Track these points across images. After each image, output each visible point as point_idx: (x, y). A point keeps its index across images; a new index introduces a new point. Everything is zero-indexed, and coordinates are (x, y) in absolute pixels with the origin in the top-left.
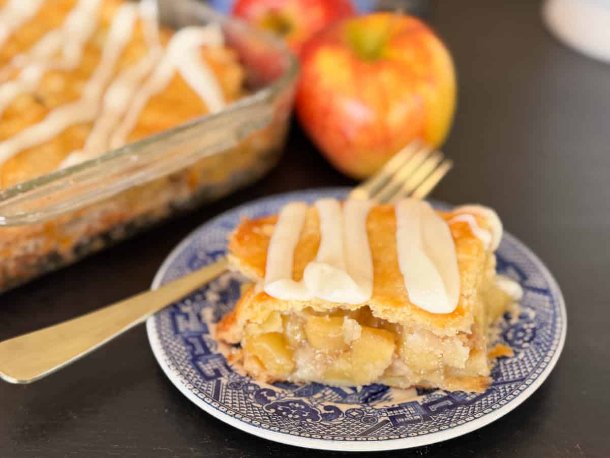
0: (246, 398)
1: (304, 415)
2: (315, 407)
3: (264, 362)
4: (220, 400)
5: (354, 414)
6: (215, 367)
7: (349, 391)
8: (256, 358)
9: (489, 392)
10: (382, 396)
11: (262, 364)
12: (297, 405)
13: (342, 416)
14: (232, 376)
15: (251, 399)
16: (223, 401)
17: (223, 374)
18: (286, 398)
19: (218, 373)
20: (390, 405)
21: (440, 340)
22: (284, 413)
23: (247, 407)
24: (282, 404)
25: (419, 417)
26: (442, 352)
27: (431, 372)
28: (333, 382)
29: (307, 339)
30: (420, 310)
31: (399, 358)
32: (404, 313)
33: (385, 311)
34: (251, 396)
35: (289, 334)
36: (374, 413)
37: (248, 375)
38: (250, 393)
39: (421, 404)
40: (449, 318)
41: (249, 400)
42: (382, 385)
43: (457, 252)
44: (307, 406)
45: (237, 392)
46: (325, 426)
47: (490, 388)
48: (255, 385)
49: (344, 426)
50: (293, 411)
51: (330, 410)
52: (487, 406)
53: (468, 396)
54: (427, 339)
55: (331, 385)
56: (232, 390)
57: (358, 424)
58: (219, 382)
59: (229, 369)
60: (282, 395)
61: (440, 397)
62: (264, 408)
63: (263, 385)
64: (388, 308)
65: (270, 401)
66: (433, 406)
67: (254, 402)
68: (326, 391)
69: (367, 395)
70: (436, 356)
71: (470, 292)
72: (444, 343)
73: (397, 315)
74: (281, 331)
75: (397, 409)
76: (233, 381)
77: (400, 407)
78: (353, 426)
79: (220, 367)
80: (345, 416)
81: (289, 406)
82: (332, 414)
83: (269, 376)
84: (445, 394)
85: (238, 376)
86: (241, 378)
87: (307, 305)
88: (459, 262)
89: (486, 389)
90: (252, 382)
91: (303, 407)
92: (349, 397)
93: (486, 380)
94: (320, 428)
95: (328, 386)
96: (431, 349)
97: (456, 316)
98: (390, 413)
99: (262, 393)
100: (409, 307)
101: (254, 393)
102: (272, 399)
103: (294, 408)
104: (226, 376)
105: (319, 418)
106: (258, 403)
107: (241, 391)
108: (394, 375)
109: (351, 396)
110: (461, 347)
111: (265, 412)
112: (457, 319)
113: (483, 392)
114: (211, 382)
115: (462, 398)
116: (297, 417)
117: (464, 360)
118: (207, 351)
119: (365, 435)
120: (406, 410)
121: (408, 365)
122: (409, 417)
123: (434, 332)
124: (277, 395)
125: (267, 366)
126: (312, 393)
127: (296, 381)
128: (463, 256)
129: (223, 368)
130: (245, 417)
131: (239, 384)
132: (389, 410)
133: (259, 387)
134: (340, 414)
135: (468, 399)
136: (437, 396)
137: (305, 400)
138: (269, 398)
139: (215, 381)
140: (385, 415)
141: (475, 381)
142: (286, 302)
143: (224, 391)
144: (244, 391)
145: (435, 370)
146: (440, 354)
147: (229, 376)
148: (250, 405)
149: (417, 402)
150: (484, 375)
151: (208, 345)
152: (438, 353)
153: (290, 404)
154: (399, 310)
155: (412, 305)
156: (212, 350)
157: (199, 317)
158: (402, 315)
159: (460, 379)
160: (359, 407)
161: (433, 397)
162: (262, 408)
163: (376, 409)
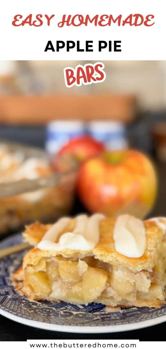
0: (19, 305)
1: (50, 314)
2: (58, 311)
3: (34, 288)
4: (3, 304)
5: (81, 315)
6: (7, 291)
7: (81, 307)
8: (30, 286)
9: (163, 308)
10: (100, 310)
11: (32, 289)
12: (48, 310)
13: (73, 316)
14: (15, 295)
15: (22, 306)
16: (4, 305)
17: (10, 294)
18: (43, 307)
19: (7, 293)
20: (103, 313)
21: (134, 274)
22: (39, 313)
23: (18, 308)
24: (39, 309)
25: (118, 318)
26: (134, 281)
27: (129, 294)
28: (72, 301)
29: (59, 276)
30: (122, 255)
31: (110, 286)
32: (112, 257)
33: (101, 255)
34: (22, 304)
35: (50, 273)
36: (92, 316)
37: (24, 296)
38: (22, 303)
39: (122, 313)
40: (139, 260)
41: (21, 306)
42: (101, 304)
43: (146, 230)
44: (53, 311)
45: (15, 302)
46: (61, 319)
47: (164, 306)
48: (26, 300)
49: (72, 320)
50: (44, 312)
51: (67, 313)
52: (160, 313)
53: (150, 310)
54: (125, 273)
55: (71, 303)
56: (12, 301)
57: (81, 320)
58: (6, 297)
59: (15, 293)
60: (41, 306)
61: (134, 310)
62: (28, 310)
63: (31, 300)
64: (103, 253)
65: (33, 307)
66: (128, 314)
67: (23, 307)
68: (68, 306)
69: (91, 309)
70: (131, 283)
71: (152, 249)
72: (135, 276)
73: (108, 257)
74: (45, 270)
75: (107, 314)
76: (15, 297)
77: (109, 314)
78: (78, 320)
79: (10, 291)
80: (75, 316)
81: (43, 310)
82: (68, 315)
83: (36, 296)
84: (137, 309)
85: (19, 296)
86: (20, 296)
87: (59, 253)
88: (146, 235)
89: (161, 306)
90: (25, 299)
91: (51, 311)
92: (80, 310)
93: (162, 302)
94: (57, 320)
95: (69, 304)
96: (128, 279)
97: (143, 259)
98: (101, 316)
99: (30, 304)
100: (116, 253)
101: (25, 303)
102: (35, 306)
103: (45, 311)
104: (11, 295)
105: (58, 316)
106: (25, 307)
107: (18, 302)
108: (107, 296)
109: (82, 309)
110: (146, 279)
111: (27, 311)
112: (143, 262)
113: (159, 307)
114: (2, 297)
115: (147, 311)
116: (46, 315)
117: (148, 287)
118: (5, 283)
119: (83, 324)
120: (112, 315)
121: (114, 290)
122: (113, 318)
123: (130, 268)
124: (38, 305)
125: (35, 291)
126: (59, 307)
127: (51, 300)
128: (149, 232)
129: (11, 292)
130: (15, 312)
131: (18, 299)
132: (102, 315)
133: (29, 301)
134: (72, 315)
135: (150, 311)
136: (132, 310)
137: (54, 309)
138: (32, 306)
139: (4, 296)
140: (99, 316)
141: (155, 302)
142: (48, 251)
143: (7, 301)
144: (19, 302)
145: (131, 293)
146: (134, 282)
147: (13, 295)
148: (20, 308)
149: (120, 312)
150: (161, 299)
151: (7, 281)
152: (132, 281)
153: (44, 309)
154: (110, 255)
155: (117, 252)
156: (9, 284)
157: (6, 270)
158: (111, 257)
159: (146, 301)
160: (84, 313)
161: (129, 310)
162: (27, 310)
163: (94, 314)
